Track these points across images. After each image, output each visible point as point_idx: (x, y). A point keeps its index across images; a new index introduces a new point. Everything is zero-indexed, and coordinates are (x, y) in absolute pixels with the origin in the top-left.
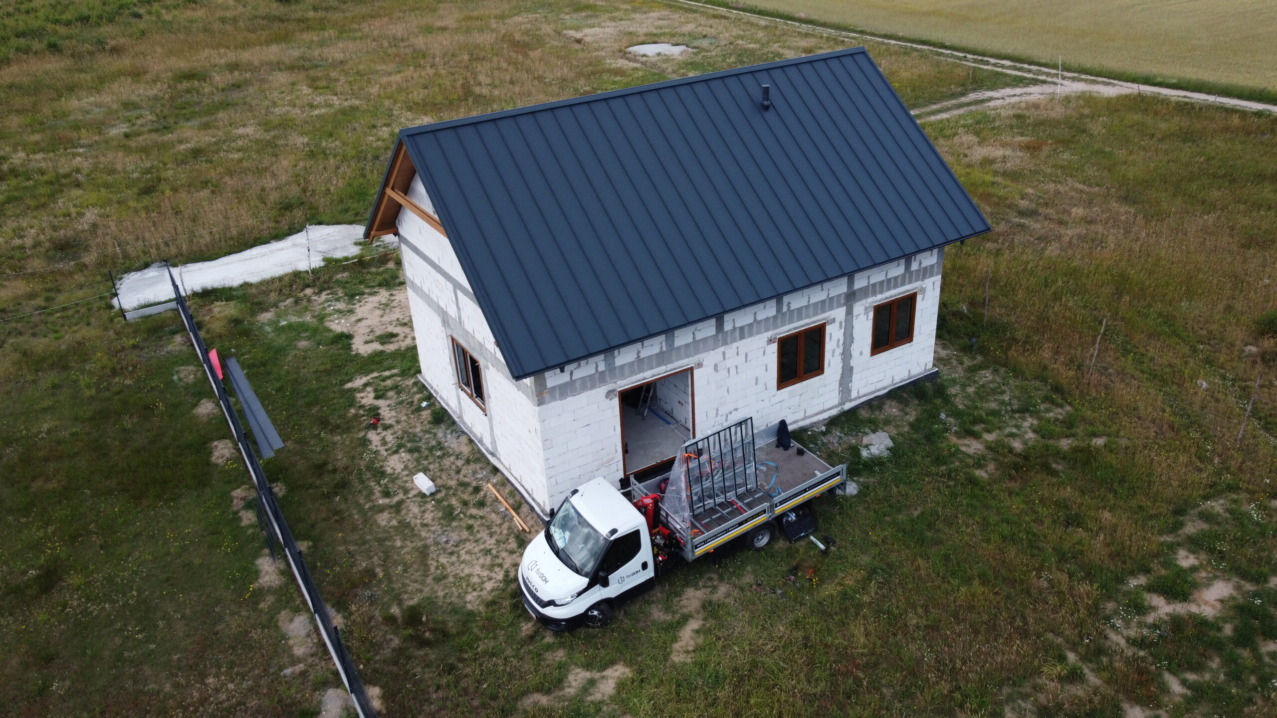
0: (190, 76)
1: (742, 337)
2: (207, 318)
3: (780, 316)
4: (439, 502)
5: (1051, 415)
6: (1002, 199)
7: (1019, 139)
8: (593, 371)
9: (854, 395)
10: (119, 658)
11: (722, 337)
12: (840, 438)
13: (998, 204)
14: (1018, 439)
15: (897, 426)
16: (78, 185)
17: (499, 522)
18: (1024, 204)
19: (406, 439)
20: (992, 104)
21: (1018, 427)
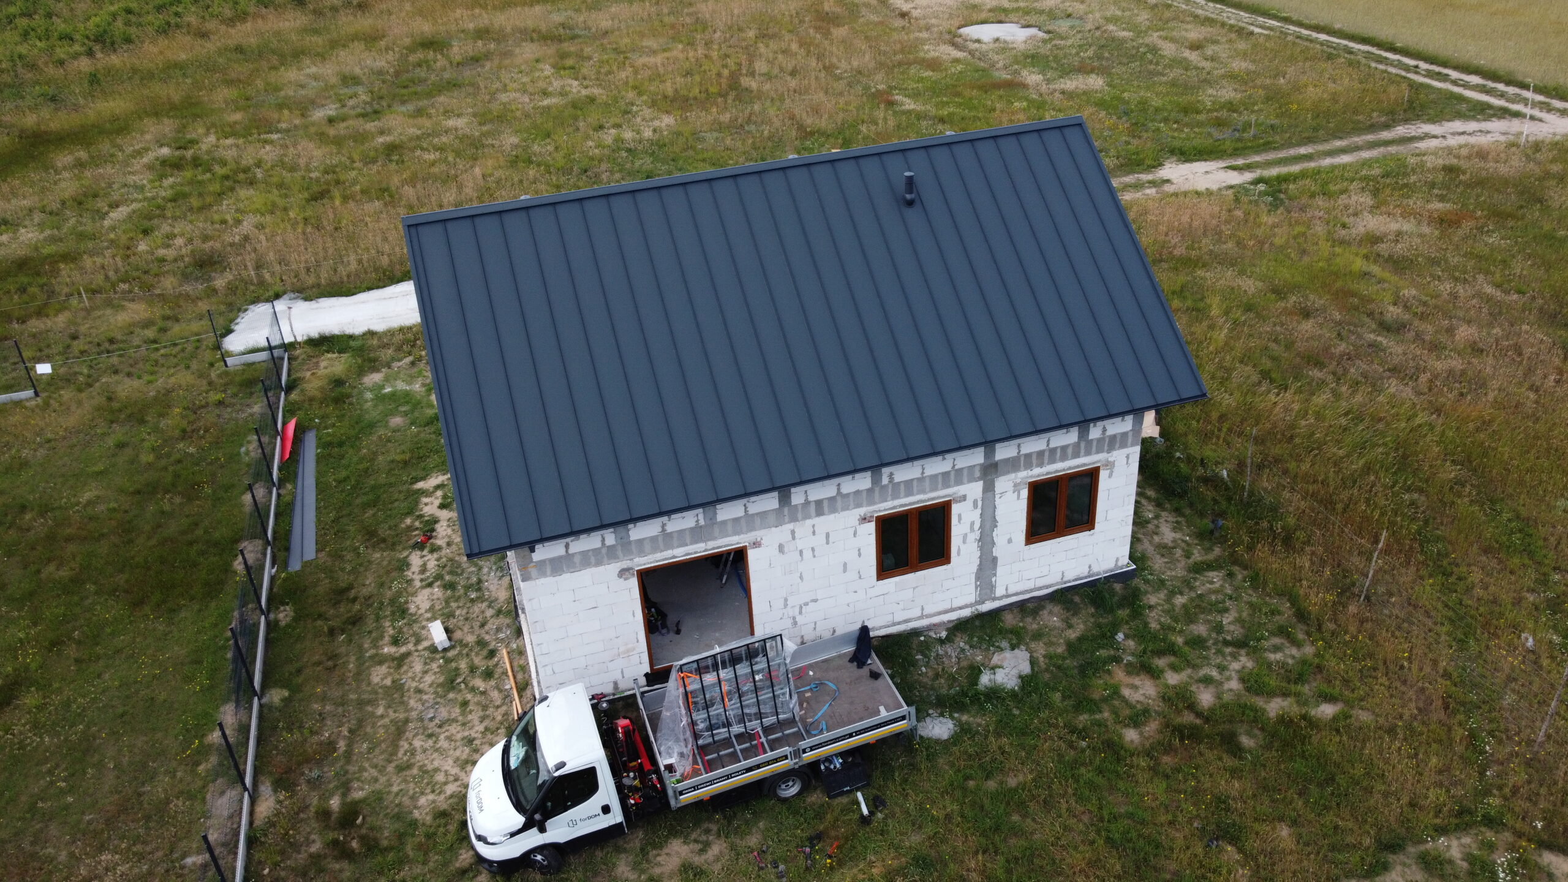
0: (430, 44)
1: (820, 512)
2: (308, 374)
3: (877, 489)
4: (448, 661)
5: (1279, 656)
6: (1366, 300)
7: (1437, 206)
8: (598, 545)
9: (1000, 591)
10: (32, 808)
11: (787, 512)
12: (963, 650)
13: (1356, 309)
14: (1212, 689)
15: (1050, 644)
16: (252, 183)
17: (498, 703)
18: (1393, 312)
19: (447, 569)
20: (1422, 145)
21: (1222, 668)
